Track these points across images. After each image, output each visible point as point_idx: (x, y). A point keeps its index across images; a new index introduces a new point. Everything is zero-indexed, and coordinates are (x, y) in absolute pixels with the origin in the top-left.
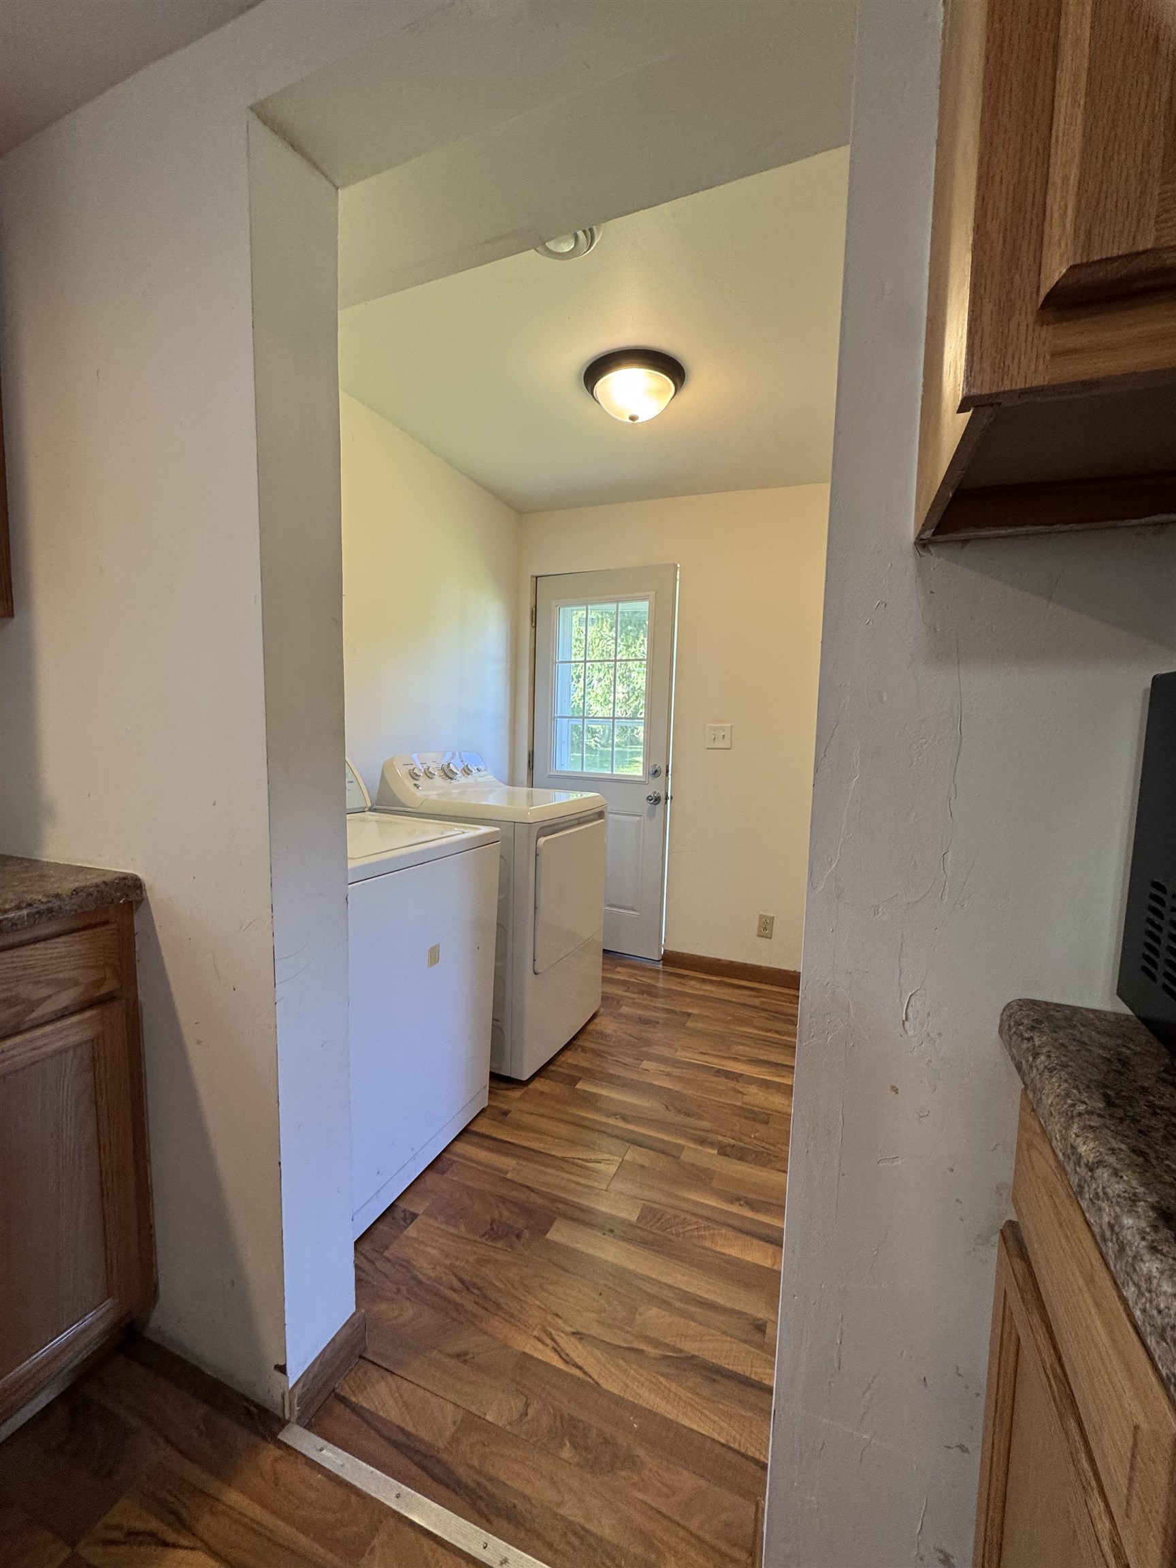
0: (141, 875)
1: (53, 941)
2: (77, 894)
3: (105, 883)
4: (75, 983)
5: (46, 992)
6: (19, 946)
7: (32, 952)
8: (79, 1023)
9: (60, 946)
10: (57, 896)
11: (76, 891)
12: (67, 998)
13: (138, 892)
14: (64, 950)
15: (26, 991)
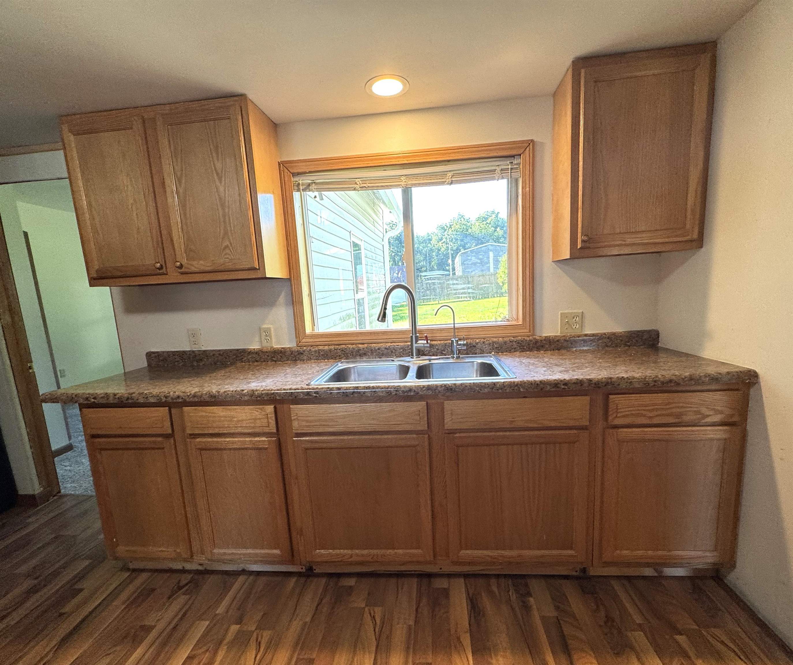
0: (757, 371)
1: (715, 392)
2: (728, 374)
3: (741, 372)
4: (721, 412)
5: (711, 413)
6: (701, 392)
7: (707, 395)
8: (721, 430)
9: (718, 396)
10: (720, 374)
11: (728, 373)
12: (717, 418)
13: (756, 379)
14: (719, 397)
15: (704, 410)
